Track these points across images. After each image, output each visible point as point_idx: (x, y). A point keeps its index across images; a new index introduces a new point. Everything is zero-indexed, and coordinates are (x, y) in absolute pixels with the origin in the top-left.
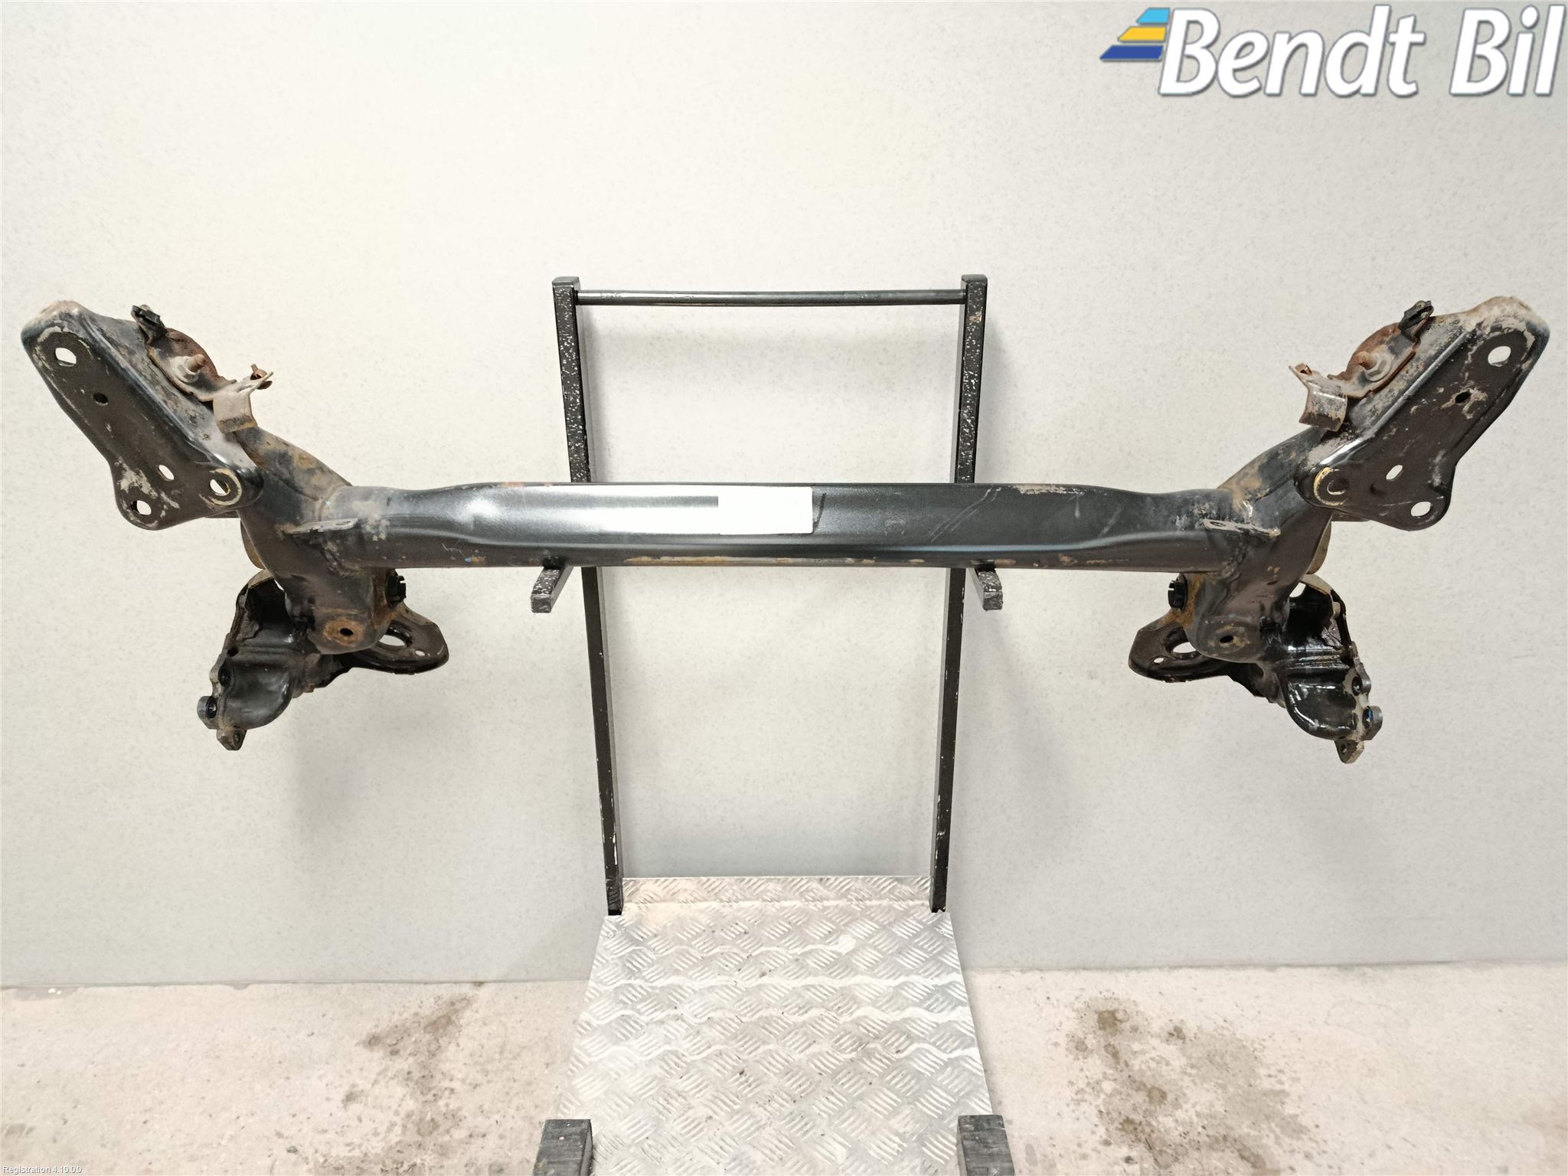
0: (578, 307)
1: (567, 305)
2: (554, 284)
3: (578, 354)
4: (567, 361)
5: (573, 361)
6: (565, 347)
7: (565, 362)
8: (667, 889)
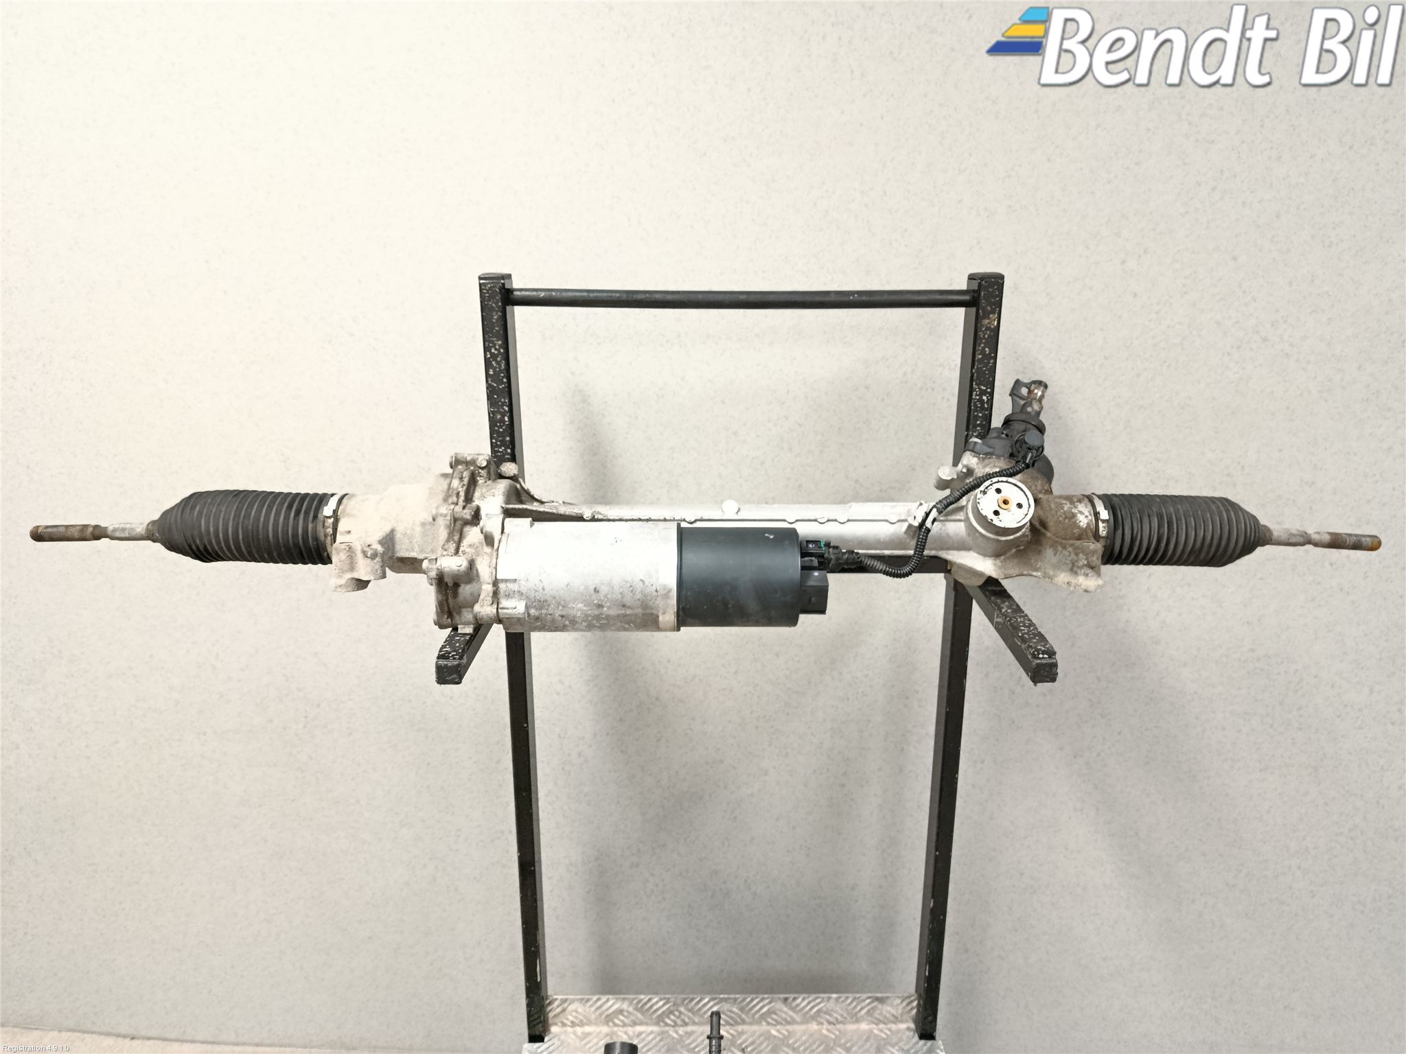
0: (507, 307)
1: (496, 304)
2: (480, 278)
3: (508, 364)
4: (495, 371)
5: (500, 370)
6: (491, 353)
7: (491, 372)
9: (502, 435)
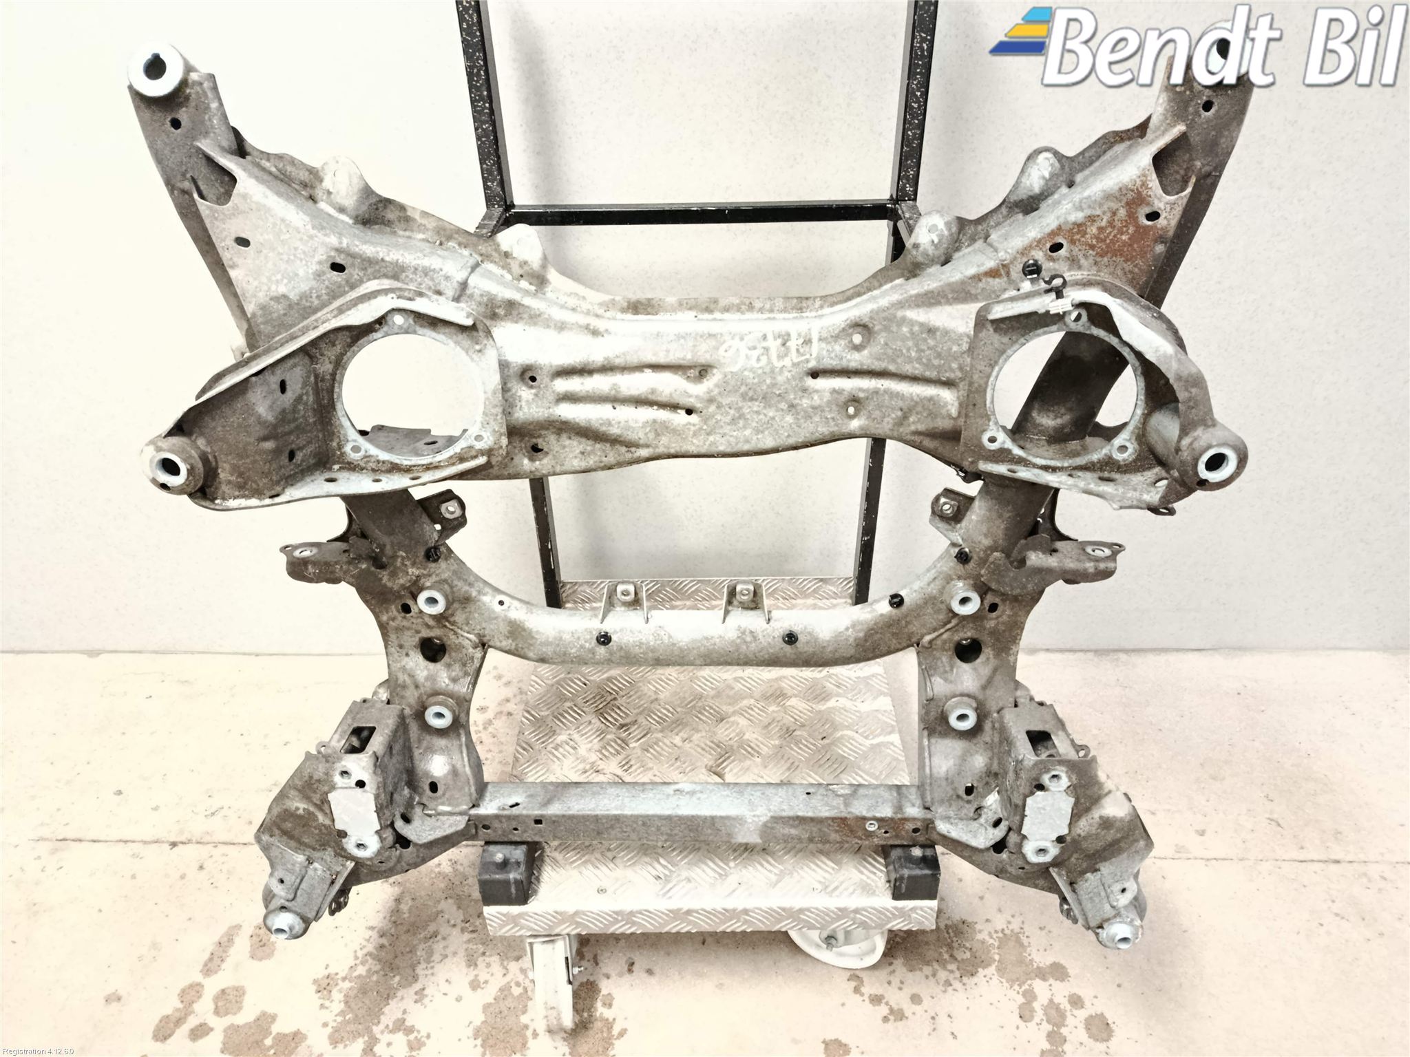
9: (478, 89)
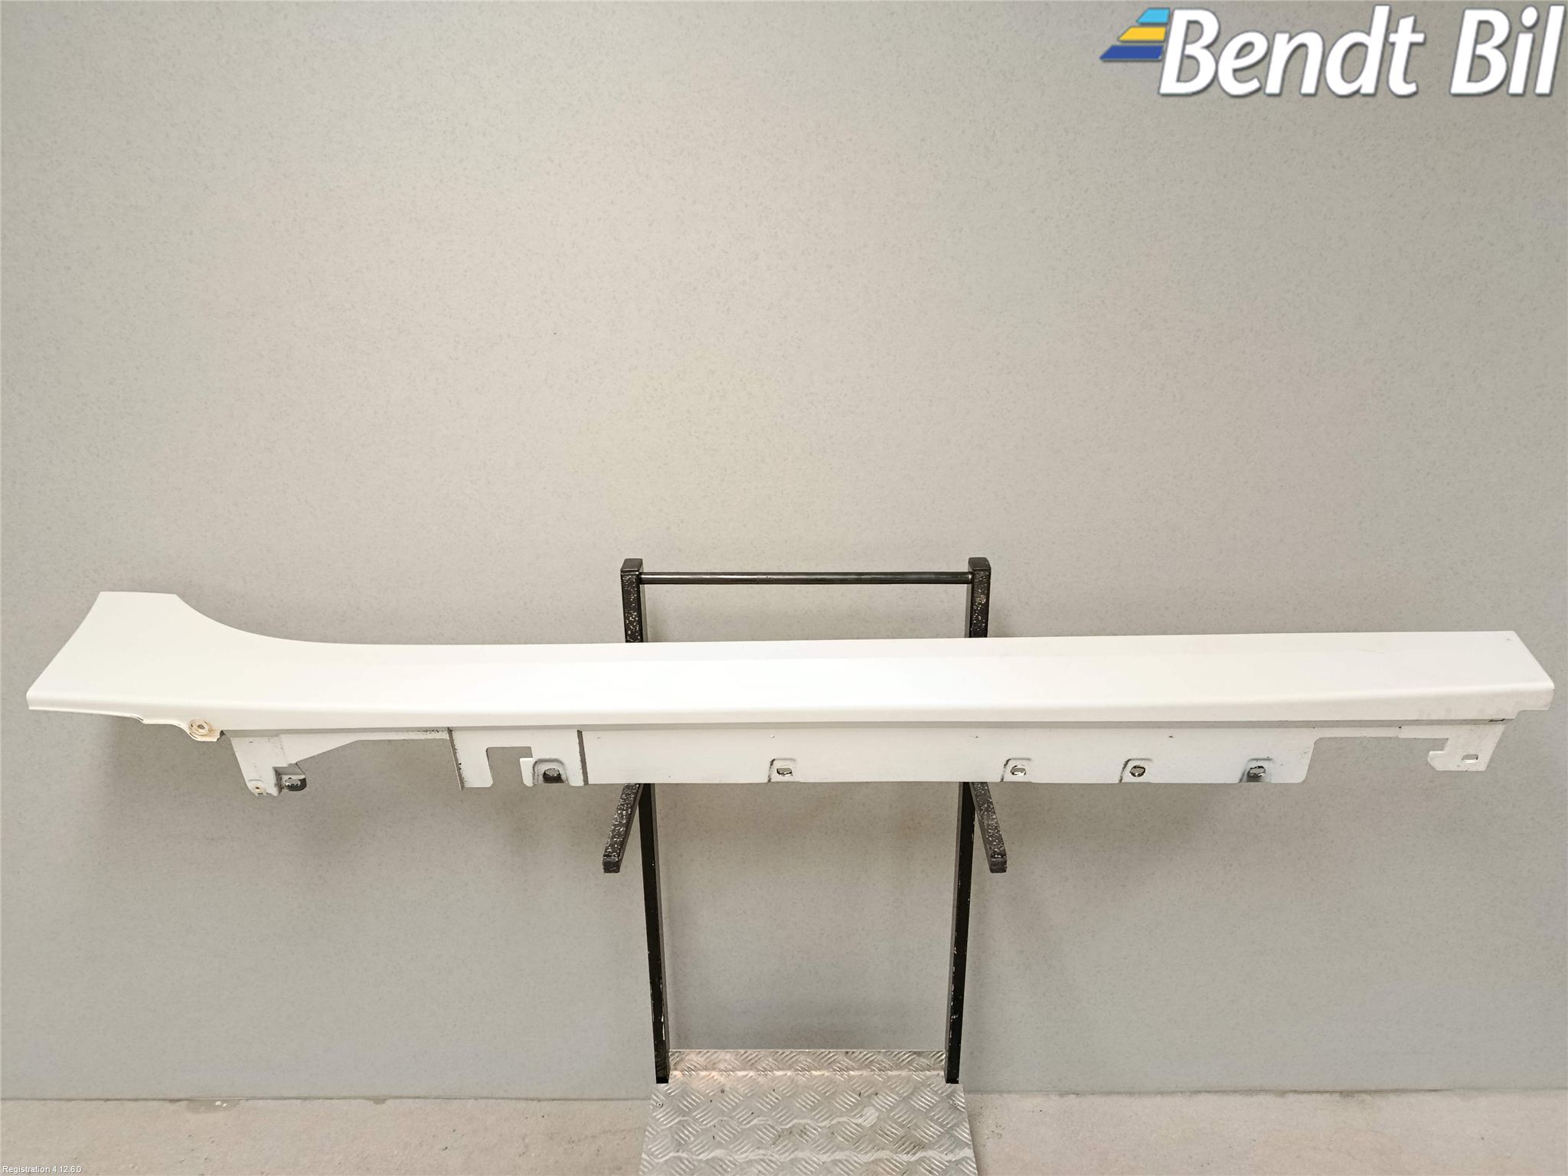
0: (640, 587)
2: (622, 571)
3: (641, 626)
6: (629, 621)
7: (629, 632)
8: (708, 1060)
